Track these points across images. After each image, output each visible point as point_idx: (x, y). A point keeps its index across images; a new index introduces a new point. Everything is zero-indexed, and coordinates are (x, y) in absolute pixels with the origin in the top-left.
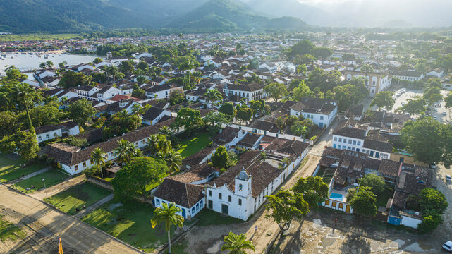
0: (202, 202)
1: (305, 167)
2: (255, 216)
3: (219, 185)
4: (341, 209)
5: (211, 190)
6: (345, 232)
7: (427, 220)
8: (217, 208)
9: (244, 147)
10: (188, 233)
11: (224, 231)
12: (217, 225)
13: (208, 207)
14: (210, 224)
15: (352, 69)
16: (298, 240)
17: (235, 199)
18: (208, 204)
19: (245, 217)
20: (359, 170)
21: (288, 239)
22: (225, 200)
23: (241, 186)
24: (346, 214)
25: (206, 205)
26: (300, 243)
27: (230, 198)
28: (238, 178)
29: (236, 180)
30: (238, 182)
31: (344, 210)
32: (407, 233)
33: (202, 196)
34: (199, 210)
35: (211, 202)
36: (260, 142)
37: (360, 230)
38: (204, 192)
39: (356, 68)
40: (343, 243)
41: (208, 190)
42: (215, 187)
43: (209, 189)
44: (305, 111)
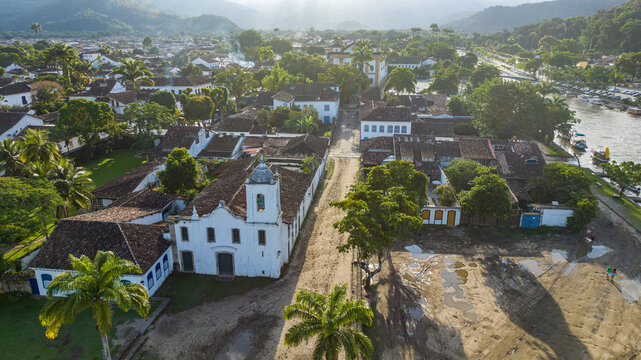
0: (166, 258)
1: (335, 174)
2: (294, 264)
3: (206, 210)
4: (438, 222)
5: (187, 225)
6: (472, 255)
7: (584, 207)
8: (206, 265)
9: (216, 159)
10: (150, 335)
11: (240, 308)
12: (217, 301)
13: (181, 268)
14: (201, 303)
15: (339, 50)
16: (404, 288)
17: (249, 234)
18: (180, 261)
19: (274, 272)
20: (431, 160)
21: (383, 292)
22: (224, 241)
23: (260, 199)
24: (451, 228)
25: (176, 264)
26: (412, 293)
27: (236, 236)
28: (253, 182)
29: (249, 188)
30: (252, 191)
31: (445, 222)
32: (558, 235)
33: (165, 244)
34: (162, 279)
35: (188, 257)
36: (241, 149)
37: (491, 247)
38: (167, 236)
39: (344, 49)
40: (484, 274)
41: (177, 228)
42: (195, 215)
43: (181, 224)
44: (297, 99)
